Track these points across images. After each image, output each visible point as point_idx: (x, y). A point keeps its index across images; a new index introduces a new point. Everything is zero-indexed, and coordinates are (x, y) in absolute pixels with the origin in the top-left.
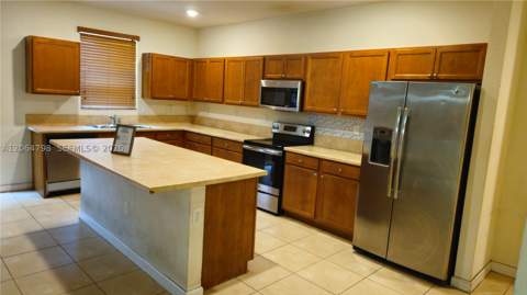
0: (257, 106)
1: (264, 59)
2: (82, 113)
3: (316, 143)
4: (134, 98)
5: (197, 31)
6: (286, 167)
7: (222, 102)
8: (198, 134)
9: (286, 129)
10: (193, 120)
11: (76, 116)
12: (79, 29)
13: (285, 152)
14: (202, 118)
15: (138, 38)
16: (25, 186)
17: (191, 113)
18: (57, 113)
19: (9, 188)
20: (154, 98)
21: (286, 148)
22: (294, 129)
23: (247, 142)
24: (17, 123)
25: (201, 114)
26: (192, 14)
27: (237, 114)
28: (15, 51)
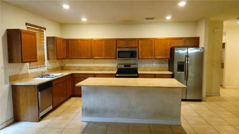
1: (116, 39)
2: (30, 71)
3: (138, 70)
5: (61, 25)
9: (125, 66)
11: (28, 73)
12: (27, 24)
13: (138, 74)
15: (45, 29)
16: (11, 121)
17: (62, 65)
18: (21, 73)
19: (5, 125)
20: (57, 59)
22: (129, 66)
24: (6, 83)
25: (67, 65)
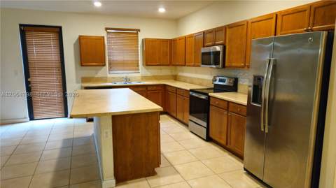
0: (199, 66)
1: (204, 32)
2: (109, 76)
3: (239, 91)
4: (138, 66)
5: (176, 21)
6: (211, 108)
7: (185, 66)
8: (171, 86)
9: (219, 80)
10: (175, 78)
11: (106, 78)
12: (107, 29)
13: (209, 97)
14: (180, 76)
15: (139, 30)
17: (174, 73)
18: (96, 76)
20: (147, 65)
21: (210, 94)
22: (225, 81)
23: (191, 90)
24: (77, 82)
26: (162, 10)
27: (196, 73)
28: (75, 44)
